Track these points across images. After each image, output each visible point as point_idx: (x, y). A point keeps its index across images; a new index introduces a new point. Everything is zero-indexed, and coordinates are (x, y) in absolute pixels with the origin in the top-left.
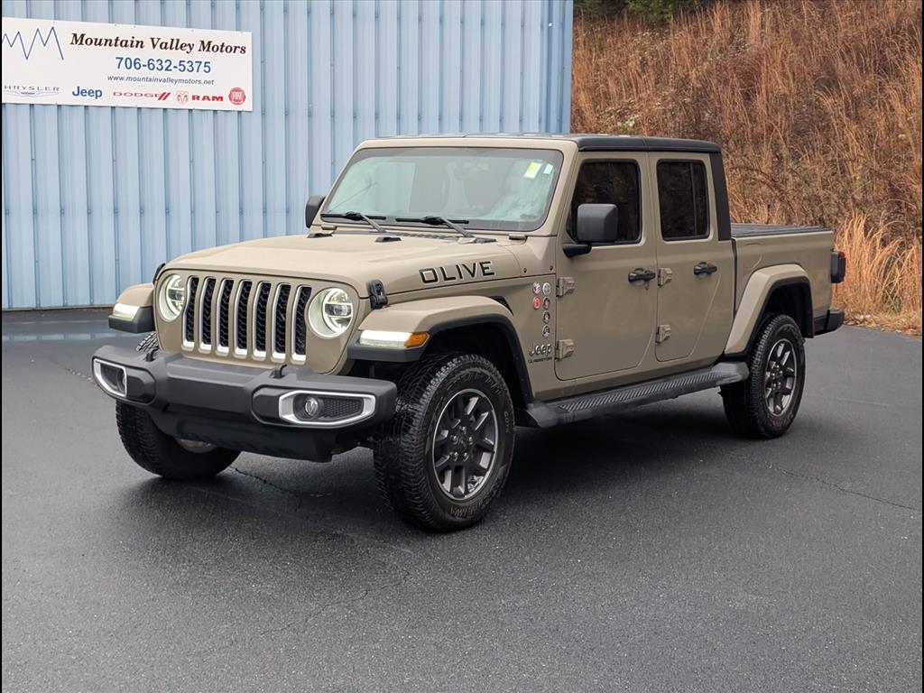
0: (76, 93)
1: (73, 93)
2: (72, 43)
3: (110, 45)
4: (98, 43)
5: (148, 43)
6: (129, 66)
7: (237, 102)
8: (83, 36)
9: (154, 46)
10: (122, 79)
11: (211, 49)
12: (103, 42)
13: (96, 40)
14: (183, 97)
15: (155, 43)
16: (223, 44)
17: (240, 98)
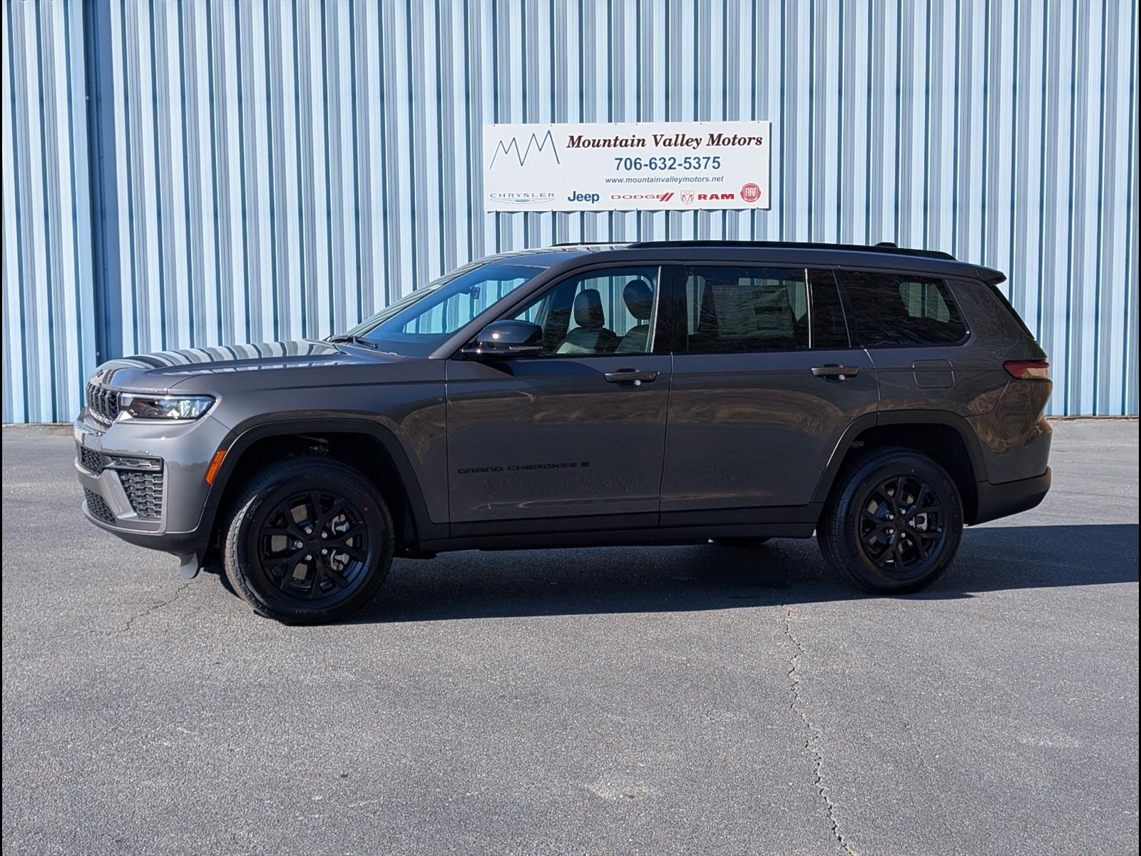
0: (572, 198)
1: (569, 198)
2: (569, 147)
3: (609, 146)
4: (596, 144)
5: (650, 141)
6: (628, 167)
7: (751, 199)
8: (580, 138)
9: (657, 144)
10: (621, 181)
11: (721, 143)
12: (602, 143)
13: (594, 141)
14: (687, 197)
15: (658, 141)
16: (736, 136)
17: (754, 195)
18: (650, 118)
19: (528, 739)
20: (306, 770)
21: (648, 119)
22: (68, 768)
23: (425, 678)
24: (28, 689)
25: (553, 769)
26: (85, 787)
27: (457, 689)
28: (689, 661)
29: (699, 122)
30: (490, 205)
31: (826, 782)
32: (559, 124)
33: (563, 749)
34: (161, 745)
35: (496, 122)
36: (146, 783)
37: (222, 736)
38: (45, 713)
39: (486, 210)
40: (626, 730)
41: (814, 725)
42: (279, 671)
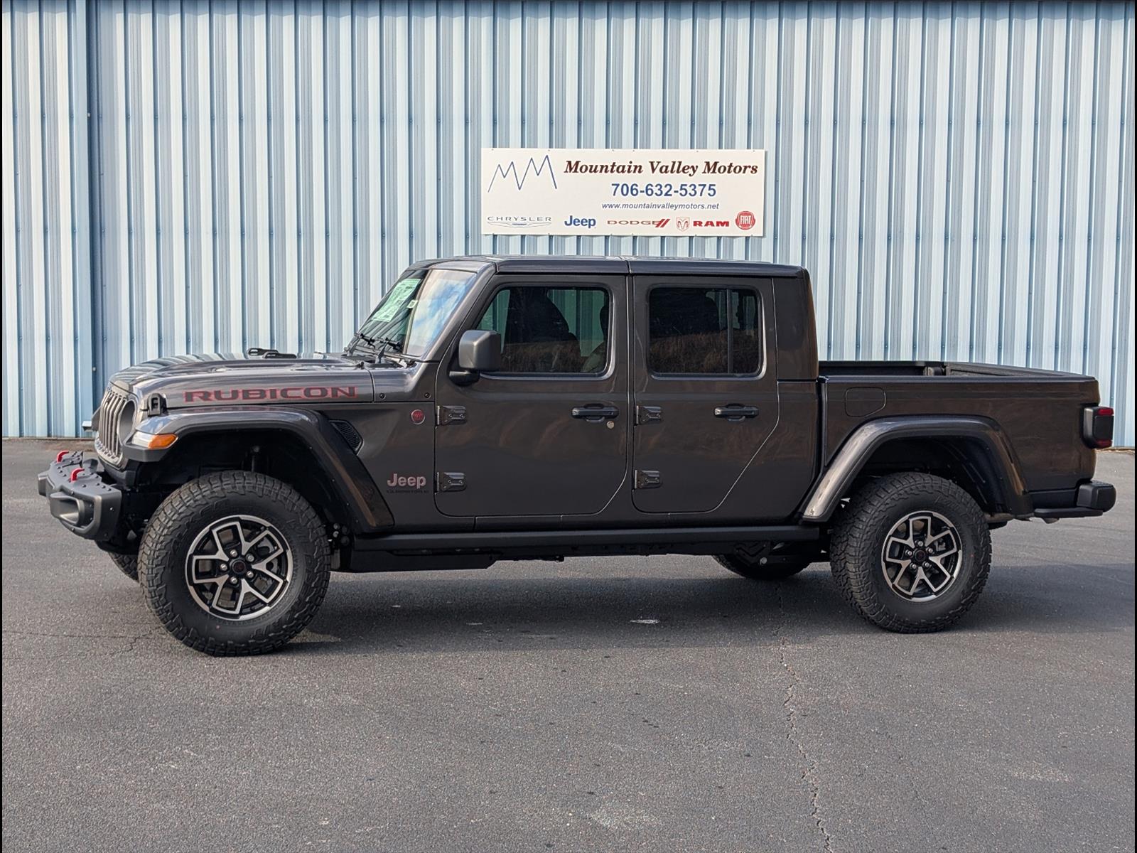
0: (569, 222)
1: (566, 223)
2: (566, 171)
3: (606, 171)
4: (593, 169)
5: (647, 168)
6: (625, 192)
7: (745, 226)
8: (577, 163)
9: (653, 170)
10: (617, 206)
11: (717, 171)
12: (599, 168)
13: (592, 166)
14: (683, 223)
15: (655, 167)
16: (731, 164)
17: (749, 222)
18: (647, 145)
19: (530, 766)
20: (313, 794)
21: (645, 145)
22: (78, 790)
23: (426, 703)
24: (35, 709)
25: (555, 797)
26: (95, 809)
27: (458, 715)
28: (686, 688)
29: (695, 150)
30: (487, 229)
31: (823, 813)
32: (557, 149)
33: (565, 777)
34: (169, 767)
35: (494, 146)
36: (155, 805)
37: (229, 759)
38: (52, 733)
39: (482, 233)
40: (626, 758)
41: (810, 755)
42: (283, 694)
